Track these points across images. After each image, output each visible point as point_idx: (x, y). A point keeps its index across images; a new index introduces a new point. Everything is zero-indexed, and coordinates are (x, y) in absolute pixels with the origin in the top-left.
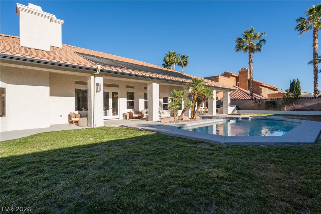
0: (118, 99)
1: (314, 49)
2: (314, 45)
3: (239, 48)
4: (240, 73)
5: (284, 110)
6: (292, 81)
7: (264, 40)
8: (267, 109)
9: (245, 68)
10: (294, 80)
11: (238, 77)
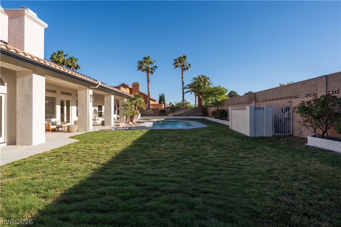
0: (70, 107)
1: (182, 80)
2: (182, 77)
3: (140, 68)
4: (133, 85)
5: (169, 116)
6: (161, 95)
7: (156, 67)
8: (160, 115)
9: (137, 83)
10: (162, 94)
11: (132, 89)
